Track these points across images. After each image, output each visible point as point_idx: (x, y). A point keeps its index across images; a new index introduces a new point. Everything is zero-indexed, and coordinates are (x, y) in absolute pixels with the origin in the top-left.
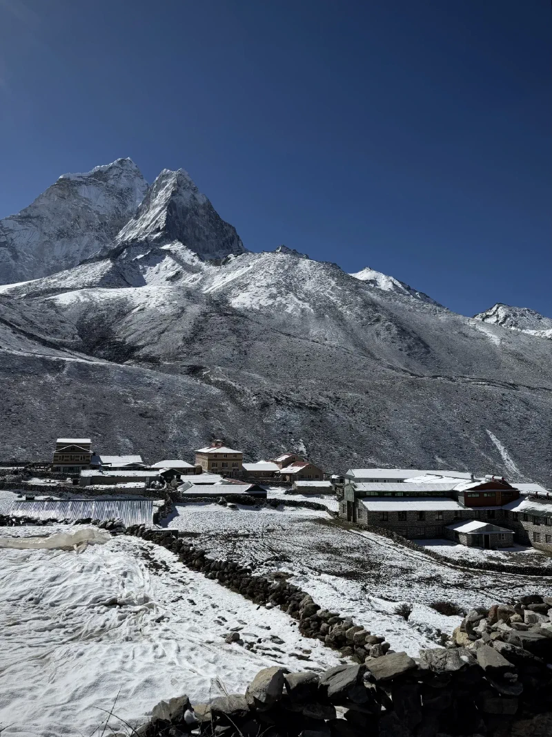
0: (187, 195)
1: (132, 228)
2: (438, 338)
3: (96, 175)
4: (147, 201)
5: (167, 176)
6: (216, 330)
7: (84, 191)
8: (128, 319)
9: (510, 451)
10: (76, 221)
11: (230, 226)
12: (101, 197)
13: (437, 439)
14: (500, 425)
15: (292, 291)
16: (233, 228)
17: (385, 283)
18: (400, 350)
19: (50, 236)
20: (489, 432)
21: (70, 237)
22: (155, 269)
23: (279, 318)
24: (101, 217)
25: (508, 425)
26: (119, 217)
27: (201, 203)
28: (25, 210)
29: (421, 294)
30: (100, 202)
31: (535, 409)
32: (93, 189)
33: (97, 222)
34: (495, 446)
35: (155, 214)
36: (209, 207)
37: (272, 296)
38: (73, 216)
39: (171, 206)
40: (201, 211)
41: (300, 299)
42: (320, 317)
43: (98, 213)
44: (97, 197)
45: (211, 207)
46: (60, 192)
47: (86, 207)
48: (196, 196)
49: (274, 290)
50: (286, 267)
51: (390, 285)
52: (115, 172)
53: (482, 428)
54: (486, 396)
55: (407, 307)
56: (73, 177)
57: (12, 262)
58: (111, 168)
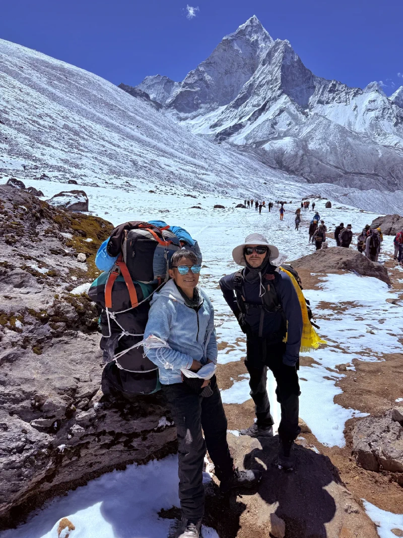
0: (289, 56)
1: (262, 72)
5: (279, 44)
7: (235, 45)
10: (232, 64)
16: (311, 71)
19: (222, 74)
21: (230, 73)
27: (296, 60)
32: (239, 42)
36: (299, 61)
38: (231, 61)
47: (237, 55)
48: (294, 56)
56: (229, 37)
57: (207, 90)
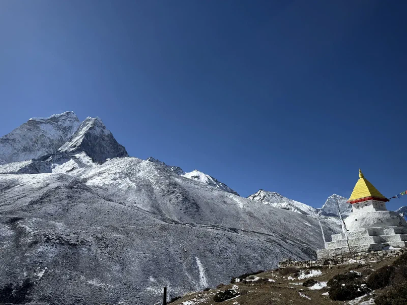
1: (66, 146)
2: (207, 203)
3: (51, 119)
4: (77, 133)
5: (89, 120)
6: (56, 197)
7: (43, 127)
8: (9, 190)
9: (207, 271)
10: (35, 142)
11: (122, 147)
12: (53, 130)
13: (157, 264)
14: (207, 253)
15: (128, 176)
16: (124, 148)
17: (204, 178)
18: (181, 209)
19: (18, 150)
20: (197, 258)
21: (30, 151)
22: (62, 166)
23: (111, 191)
24: (51, 141)
25: (212, 253)
26: (62, 141)
27: (107, 134)
28: (6, 136)
29: (222, 184)
30: (52, 133)
31: (235, 243)
32: (49, 126)
33: (48, 143)
34: (198, 267)
35: (78, 139)
36: (111, 136)
37: (115, 179)
38: (34, 139)
39: (87, 135)
40: (106, 138)
41: (131, 181)
42: (139, 190)
43: (49, 139)
44: (50, 131)
45: (112, 137)
46: (29, 127)
47: (43, 135)
48: (104, 131)
49: (117, 176)
50: (132, 164)
51: (206, 179)
52: (63, 118)
53: (193, 256)
54: (206, 235)
55: (196, 186)
56: (38, 119)
58: (62, 116)
